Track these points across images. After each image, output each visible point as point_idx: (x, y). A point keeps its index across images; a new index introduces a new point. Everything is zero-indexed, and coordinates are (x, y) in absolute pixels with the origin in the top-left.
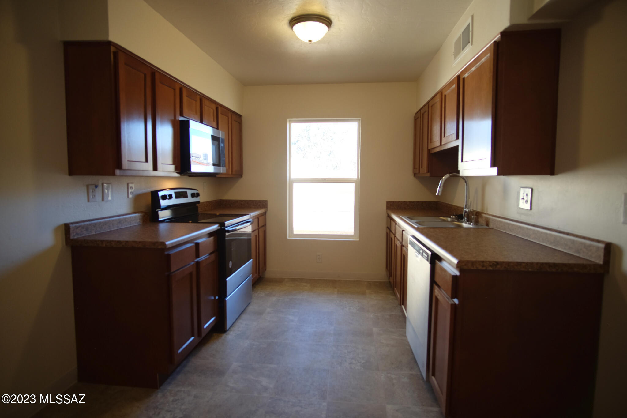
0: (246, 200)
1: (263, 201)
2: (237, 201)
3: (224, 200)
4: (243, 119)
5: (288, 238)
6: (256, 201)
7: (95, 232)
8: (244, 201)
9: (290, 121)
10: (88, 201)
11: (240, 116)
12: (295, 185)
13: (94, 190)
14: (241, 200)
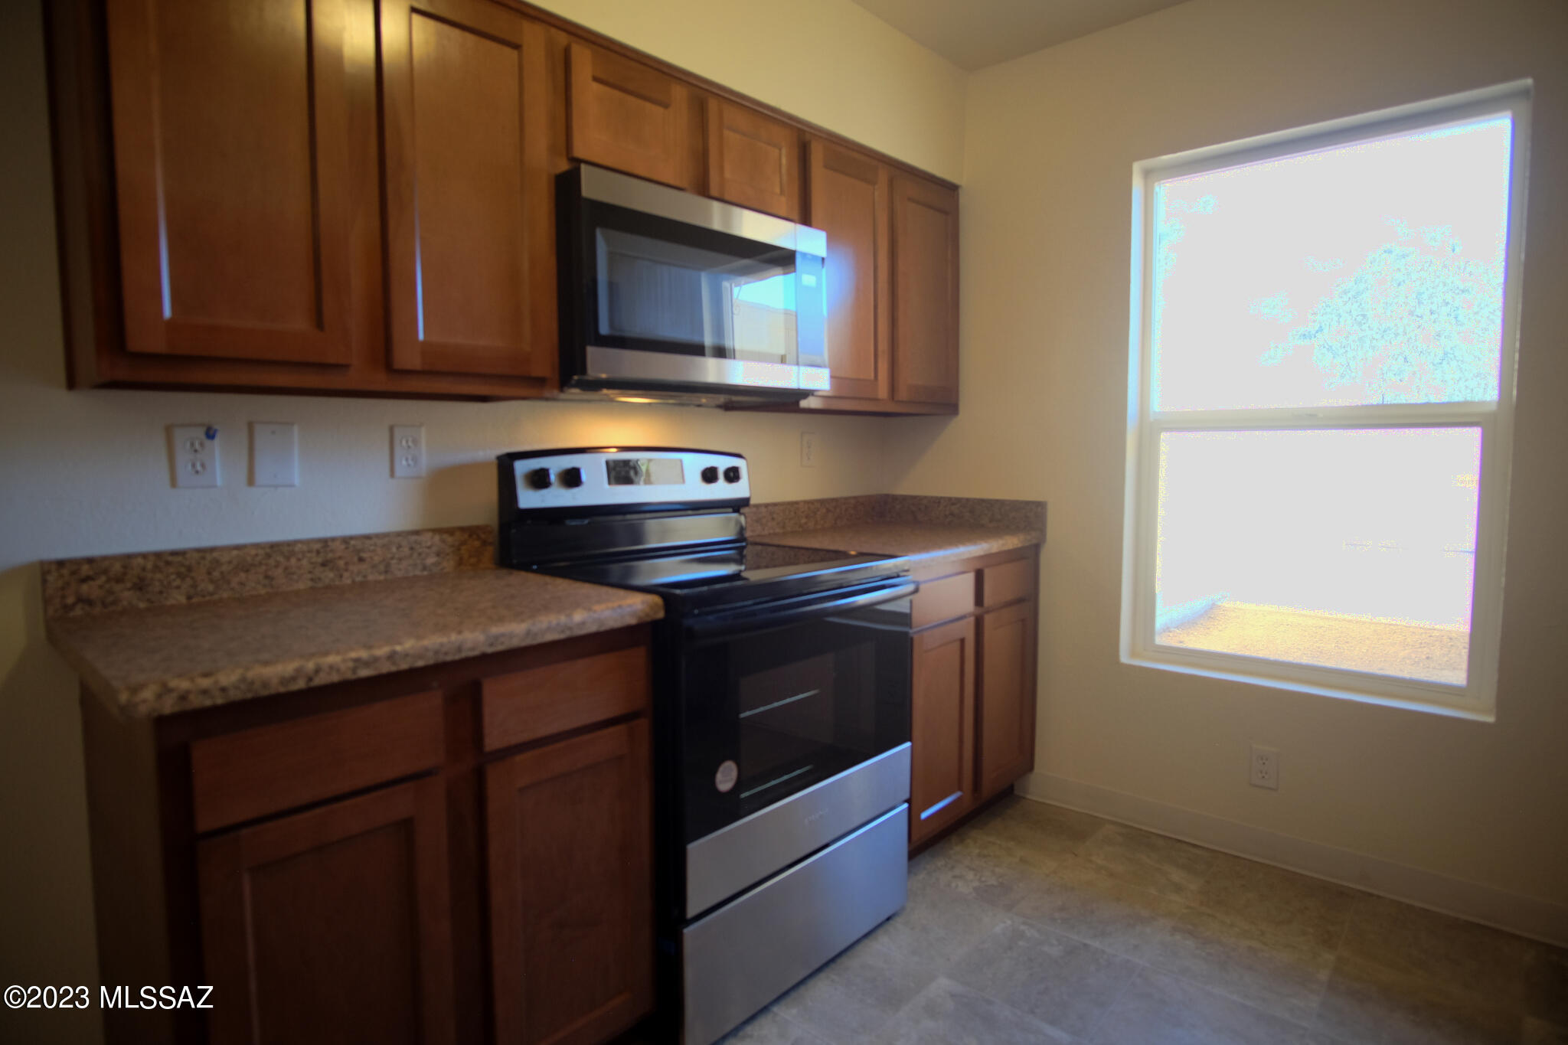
0: (968, 500)
1: (1027, 503)
2: (937, 501)
3: (895, 498)
4: (964, 199)
5: (1125, 658)
6: (1002, 503)
7: (189, 598)
8: (959, 500)
9: (1148, 174)
10: (174, 483)
11: (951, 189)
12: (1167, 443)
13: (202, 444)
14: (950, 499)
